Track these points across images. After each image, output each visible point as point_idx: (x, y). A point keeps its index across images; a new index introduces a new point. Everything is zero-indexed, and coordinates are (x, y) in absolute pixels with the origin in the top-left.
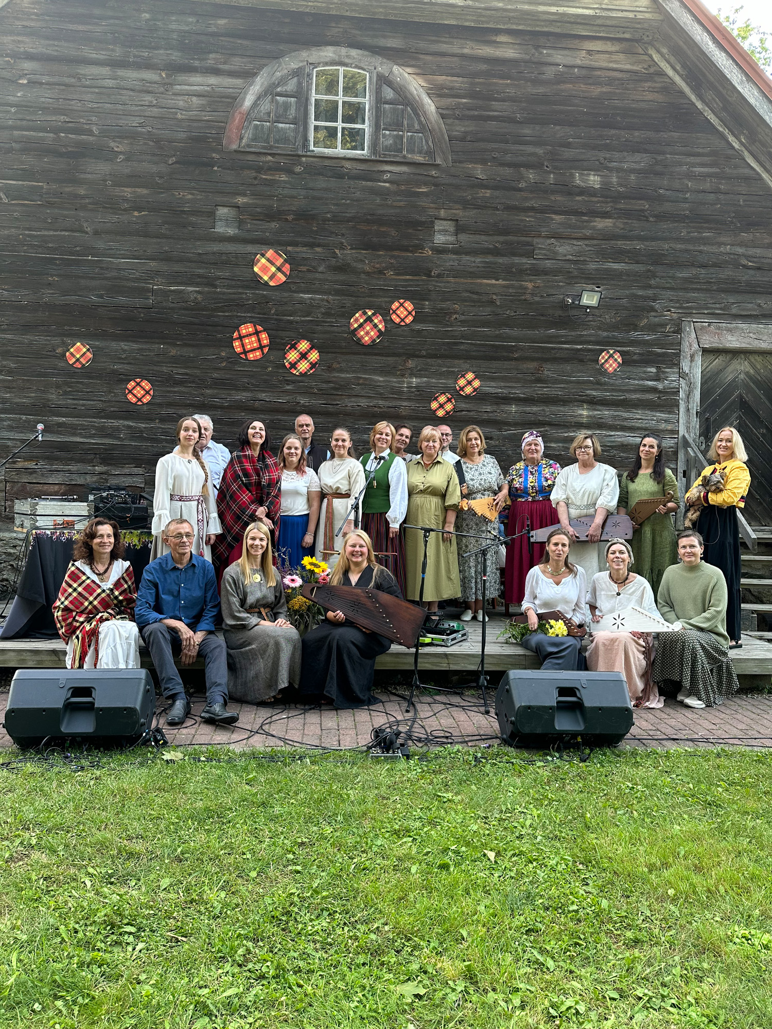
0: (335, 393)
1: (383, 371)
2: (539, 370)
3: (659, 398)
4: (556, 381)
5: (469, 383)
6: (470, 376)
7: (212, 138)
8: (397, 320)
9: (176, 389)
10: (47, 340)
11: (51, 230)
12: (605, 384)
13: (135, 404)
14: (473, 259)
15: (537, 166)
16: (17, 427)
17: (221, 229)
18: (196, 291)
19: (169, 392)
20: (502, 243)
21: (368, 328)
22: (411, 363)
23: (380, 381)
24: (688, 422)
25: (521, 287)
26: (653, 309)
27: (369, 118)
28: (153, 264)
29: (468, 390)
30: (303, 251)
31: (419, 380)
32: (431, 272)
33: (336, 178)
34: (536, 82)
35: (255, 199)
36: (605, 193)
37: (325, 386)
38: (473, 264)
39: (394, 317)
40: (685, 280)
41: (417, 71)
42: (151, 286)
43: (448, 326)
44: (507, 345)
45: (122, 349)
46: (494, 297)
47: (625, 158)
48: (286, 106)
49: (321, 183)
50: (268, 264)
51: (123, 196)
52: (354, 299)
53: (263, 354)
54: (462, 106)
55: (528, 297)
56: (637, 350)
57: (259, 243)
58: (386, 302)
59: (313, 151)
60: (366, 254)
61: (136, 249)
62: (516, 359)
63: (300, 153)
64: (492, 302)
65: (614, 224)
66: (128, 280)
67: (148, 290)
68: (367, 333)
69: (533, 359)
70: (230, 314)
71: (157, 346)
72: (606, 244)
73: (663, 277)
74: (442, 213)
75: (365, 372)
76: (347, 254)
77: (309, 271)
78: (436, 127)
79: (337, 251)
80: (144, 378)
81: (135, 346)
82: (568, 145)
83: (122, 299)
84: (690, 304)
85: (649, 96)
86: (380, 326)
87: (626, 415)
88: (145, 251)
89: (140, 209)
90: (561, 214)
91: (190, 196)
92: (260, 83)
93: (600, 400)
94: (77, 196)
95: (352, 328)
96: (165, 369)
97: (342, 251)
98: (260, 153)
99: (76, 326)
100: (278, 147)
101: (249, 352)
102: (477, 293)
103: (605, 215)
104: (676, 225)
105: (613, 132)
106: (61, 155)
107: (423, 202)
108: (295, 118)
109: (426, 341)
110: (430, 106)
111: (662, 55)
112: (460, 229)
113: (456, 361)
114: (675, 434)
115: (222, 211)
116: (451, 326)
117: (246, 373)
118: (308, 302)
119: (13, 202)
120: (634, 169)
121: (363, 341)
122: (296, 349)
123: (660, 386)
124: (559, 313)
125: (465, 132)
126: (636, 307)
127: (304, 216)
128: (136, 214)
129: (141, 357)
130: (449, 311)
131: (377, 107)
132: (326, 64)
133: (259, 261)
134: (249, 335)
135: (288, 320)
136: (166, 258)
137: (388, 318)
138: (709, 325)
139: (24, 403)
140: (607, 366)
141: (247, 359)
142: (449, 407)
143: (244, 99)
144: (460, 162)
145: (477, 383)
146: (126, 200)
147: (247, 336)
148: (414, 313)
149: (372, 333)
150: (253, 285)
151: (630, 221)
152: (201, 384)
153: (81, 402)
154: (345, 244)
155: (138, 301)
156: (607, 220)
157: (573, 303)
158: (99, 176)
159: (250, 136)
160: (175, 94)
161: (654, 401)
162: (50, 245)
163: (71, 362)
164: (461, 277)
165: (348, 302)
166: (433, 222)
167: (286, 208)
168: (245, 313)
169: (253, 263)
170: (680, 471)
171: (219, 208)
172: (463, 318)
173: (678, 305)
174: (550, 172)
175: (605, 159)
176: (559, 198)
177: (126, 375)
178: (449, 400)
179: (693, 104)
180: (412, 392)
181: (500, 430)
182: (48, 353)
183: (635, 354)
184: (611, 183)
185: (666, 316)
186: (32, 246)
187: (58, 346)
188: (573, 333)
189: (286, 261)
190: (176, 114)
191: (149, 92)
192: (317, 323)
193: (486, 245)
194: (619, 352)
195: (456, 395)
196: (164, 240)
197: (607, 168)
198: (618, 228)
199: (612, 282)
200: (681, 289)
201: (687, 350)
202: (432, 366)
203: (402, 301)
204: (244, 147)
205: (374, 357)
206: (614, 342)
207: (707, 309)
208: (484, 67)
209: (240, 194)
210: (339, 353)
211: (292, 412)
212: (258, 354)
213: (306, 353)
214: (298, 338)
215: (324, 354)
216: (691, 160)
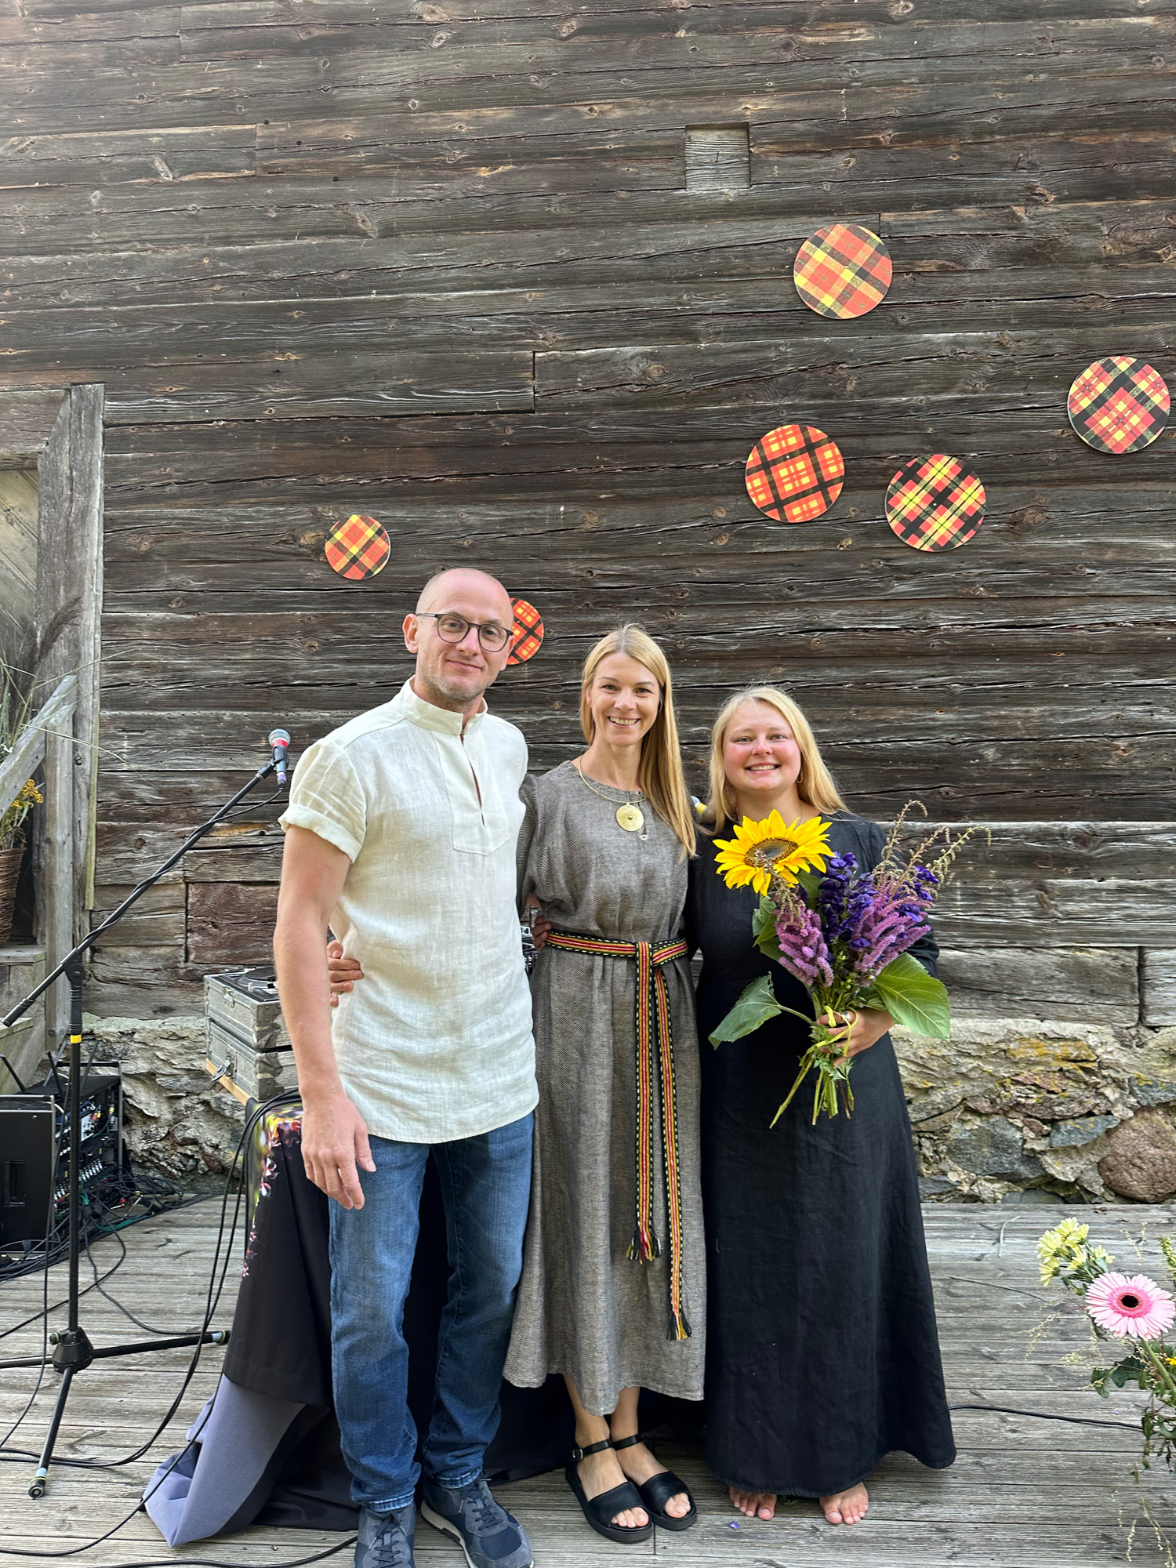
0: (1038, 592)
9: (602, 617)
10: (275, 514)
11: (277, 236)
16: (212, 742)
17: (700, 187)
18: (644, 355)
19: (585, 625)
21: (1121, 406)
23: (1165, 551)
28: (533, 297)
30: (925, 221)
35: (791, 99)
37: (1007, 576)
42: (529, 354)
45: (463, 524)
50: (833, 264)
51: (450, 132)
52: (1075, 331)
53: (828, 502)
57: (803, 213)
60: (1100, 209)
61: (485, 262)
66: (470, 343)
67: (521, 365)
70: (736, 405)
71: (548, 508)
75: (1119, 527)
76: (1051, 215)
77: (943, 270)
79: (1019, 211)
81: (495, 514)
83: (457, 395)
86: (1157, 399)
88: (510, 265)
91: (618, 113)
94: (336, 146)
95: (1076, 411)
96: (572, 568)
97: (1032, 210)
99: (346, 473)
101: (789, 501)
106: (295, 49)
115: (703, 142)
117: (784, 559)
118: (945, 351)
119: (186, 178)
121: (1109, 444)
122: (918, 481)
127: (923, 126)
128: (484, 172)
129: (511, 541)
133: (806, 258)
134: (789, 456)
135: (895, 406)
136: (564, 277)
139: (227, 678)
141: (784, 522)
146: (460, 141)
147: (784, 458)
149: (1135, 420)
150: (793, 323)
152: (666, 599)
153: (368, 668)
154: (1040, 190)
155: (498, 396)
158: (390, 89)
162: (276, 274)
163: (338, 567)
165: (1058, 341)
167: (873, 113)
168: (775, 398)
169: (790, 266)
182: (281, 548)
186: (234, 281)
187: (304, 528)
189: (879, 249)
192: (975, 406)
196: (558, 232)
205: (1142, 486)
209: (746, 92)
210: (1039, 481)
211: (918, 654)
212: (815, 504)
213: (948, 491)
214: (923, 451)
215: (999, 489)
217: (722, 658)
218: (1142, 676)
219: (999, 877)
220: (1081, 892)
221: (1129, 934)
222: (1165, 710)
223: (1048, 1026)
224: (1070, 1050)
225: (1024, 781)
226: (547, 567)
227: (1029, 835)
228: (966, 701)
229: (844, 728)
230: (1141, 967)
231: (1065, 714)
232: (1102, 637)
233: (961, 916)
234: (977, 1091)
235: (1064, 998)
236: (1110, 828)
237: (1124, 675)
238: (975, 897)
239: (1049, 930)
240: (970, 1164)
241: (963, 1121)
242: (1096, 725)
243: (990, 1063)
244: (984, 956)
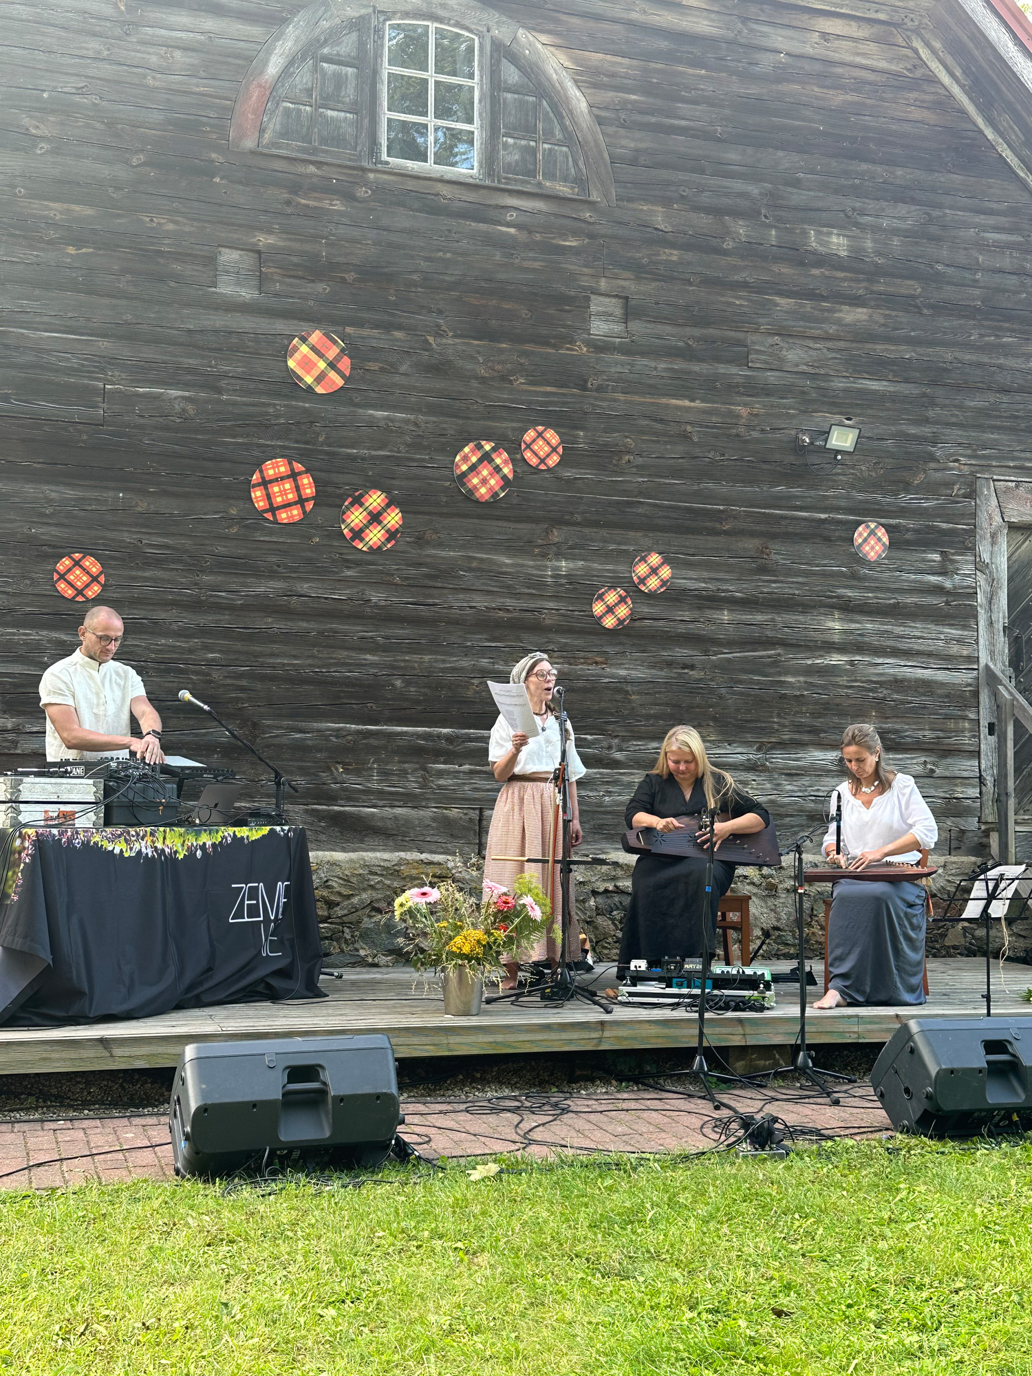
0: (431, 583)
1: (510, 547)
2: (762, 552)
3: (947, 603)
4: (790, 572)
5: (654, 571)
6: (655, 559)
7: (210, 125)
8: (534, 461)
9: (147, 574)
12: (865, 578)
13: (72, 600)
14: (653, 364)
15: (751, 214)
17: (226, 288)
18: (183, 398)
19: (134, 578)
20: (698, 340)
21: (485, 473)
22: (556, 536)
23: (507, 565)
24: (992, 644)
25: (731, 414)
26: (933, 458)
27: (480, 114)
28: (104, 345)
29: (653, 583)
30: (372, 336)
31: (571, 565)
32: (586, 381)
33: (427, 213)
34: (747, 76)
35: (289, 240)
36: (855, 264)
37: (412, 571)
38: (654, 373)
39: (528, 455)
40: (979, 411)
41: (558, 41)
42: (101, 385)
43: (616, 473)
44: (711, 510)
45: (46, 498)
46: (689, 428)
47: (883, 210)
48: (339, 81)
49: (403, 219)
50: (313, 356)
51: (47, 217)
52: (461, 422)
53: (304, 512)
54: (629, 106)
55: (742, 430)
56: (911, 524)
57: (295, 318)
58: (514, 429)
59: (387, 163)
60: (478, 346)
61: (70, 315)
62: (726, 533)
63: (365, 164)
64: (686, 437)
65: (870, 316)
66: (57, 371)
67: (94, 391)
68: (484, 481)
69: (753, 534)
70: (246, 440)
71: (111, 494)
72: (859, 349)
73: (945, 406)
74: (603, 284)
75: (481, 547)
76: (449, 345)
77: (382, 370)
78: (590, 138)
79: (431, 339)
80: (87, 552)
81: (70, 493)
82: (797, 183)
83: (46, 406)
84: (987, 451)
85: (917, 114)
86: (506, 470)
87: (899, 630)
88: (88, 319)
89: (78, 243)
90: (788, 297)
91: (171, 227)
92: (293, 37)
93: (859, 605)
95: (458, 472)
96: (127, 538)
97: (439, 340)
98: (295, 159)
100: (326, 152)
101: (279, 508)
102: (661, 421)
103: (856, 301)
104: (962, 322)
105: (864, 166)
107: (572, 265)
108: (356, 102)
109: (581, 498)
110: (579, 101)
111: (934, 51)
112: (630, 312)
113: (631, 534)
114: (973, 663)
115: (229, 256)
116: (622, 474)
117: (275, 547)
118: (382, 423)
120: (898, 230)
121: (477, 495)
122: (361, 505)
123: (948, 584)
124: (791, 459)
125: (637, 150)
126: (907, 453)
127: (373, 274)
128: (71, 250)
129: (82, 514)
130: (618, 449)
131: (493, 97)
132: (406, 15)
133: (296, 349)
134: (280, 479)
135: (349, 455)
136: (129, 335)
137: (518, 456)
138: (1017, 487)
140: (867, 548)
141: (276, 522)
142: (623, 611)
143: (266, 62)
144: (630, 200)
145: (666, 572)
146: (52, 224)
147: (276, 480)
148: (560, 450)
149: (492, 482)
150: (286, 391)
151: (894, 313)
152: (194, 565)
154: (444, 328)
155: (77, 411)
156: (860, 310)
157: (812, 443)
158: (2, 176)
159: (278, 127)
160: (142, 42)
161: (940, 608)
164: (635, 393)
165: (451, 426)
166: (588, 299)
167: (342, 260)
168: (272, 439)
169: (285, 352)
170: (984, 723)
171: (223, 249)
172: (640, 461)
173: (969, 452)
174: (771, 226)
175: (854, 210)
176: (786, 270)
177: (54, 547)
178: (622, 600)
179: (981, 132)
180: (562, 585)
181: (706, 653)
183: (908, 530)
184: (864, 250)
185: (952, 469)
188: (813, 493)
189: (343, 350)
190: (145, 76)
191: (95, 34)
192: (398, 461)
193: (674, 342)
194: (883, 525)
195: (634, 591)
196: (124, 302)
197: (856, 224)
198: (876, 322)
199: (870, 412)
200: (974, 426)
201: (985, 525)
202: (591, 540)
203: (540, 428)
204: (267, 146)
205: (495, 523)
206: (875, 510)
207: (1013, 459)
208: (664, 44)
209: (261, 229)
210: (435, 513)
211: (356, 617)
212: (296, 512)
213: (380, 514)
214: (366, 486)
215: (411, 516)
216: (980, 219)
217: (231, 608)
218: (489, 641)
219: (399, 762)
220: (447, 772)
221: (475, 800)
222: (502, 663)
223: (424, 856)
224: (436, 870)
225: (418, 702)
226: (108, 534)
227: (419, 736)
228: (385, 649)
229: (309, 661)
230: (480, 820)
231: (444, 661)
232: (467, 615)
233: (376, 786)
234: (380, 896)
235: (436, 839)
236: (466, 734)
237: (479, 640)
238: (385, 774)
239: (428, 796)
240: (373, 944)
241: (370, 917)
242: (462, 669)
243: (389, 879)
244: (389, 812)
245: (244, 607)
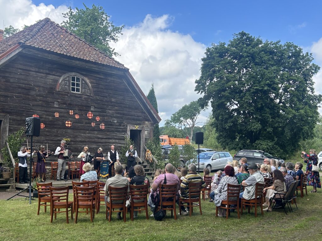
4: (109, 135)
7: (54, 88)
14: (97, 113)
15: (106, 97)
17: (55, 106)
18: (51, 118)
20: (101, 110)
23: (82, 135)
25: (105, 118)
26: (123, 123)
27: (80, 86)
33: (75, 97)
34: (106, 82)
35: (62, 100)
36: (116, 102)
40: (128, 118)
41: (88, 78)
47: (119, 96)
48: (67, 83)
49: (73, 98)
54: (95, 85)
55: (105, 120)
57: (62, 109)
58: (83, 120)
59: (71, 92)
61: (40, 109)
62: (104, 131)
63: (69, 92)
67: (42, 117)
69: (106, 131)
72: (117, 111)
73: (125, 117)
74: (92, 105)
78: (91, 89)
82: (111, 94)
84: (128, 122)
85: (123, 86)
89: (41, 101)
90: (110, 106)
91: (50, 99)
92: (62, 78)
93: (116, 138)
98: (62, 92)
100: (65, 91)
103: (117, 106)
104: (126, 108)
105: (117, 92)
107: (89, 102)
108: (68, 85)
109: (90, 128)
110: (90, 85)
111: (124, 80)
112: (95, 107)
113: (95, 131)
119: (17, 98)
120: (120, 99)
123: (124, 136)
124: (110, 123)
125: (95, 90)
126: (121, 122)
131: (82, 85)
132: (73, 75)
136: (46, 111)
138: (131, 126)
143: (59, 81)
144: (95, 96)
151: (120, 108)
157: (112, 122)
159: (61, 88)
160: (47, 79)
161: (123, 139)
164: (95, 116)
167: (67, 102)
171: (55, 102)
174: (108, 98)
175: (116, 96)
176: (110, 103)
179: (128, 88)
185: (125, 124)
188: (112, 127)
190: (48, 83)
193: (99, 111)
196: (45, 107)
197: (116, 98)
198: (118, 109)
199: (118, 118)
201: (128, 130)
204: (59, 90)
206: (118, 128)
207: (131, 123)
208: (98, 79)
209: (59, 99)
216: (128, 97)
217: (56, 140)
231: (76, 146)
232: (79, 140)
245: (57, 140)
